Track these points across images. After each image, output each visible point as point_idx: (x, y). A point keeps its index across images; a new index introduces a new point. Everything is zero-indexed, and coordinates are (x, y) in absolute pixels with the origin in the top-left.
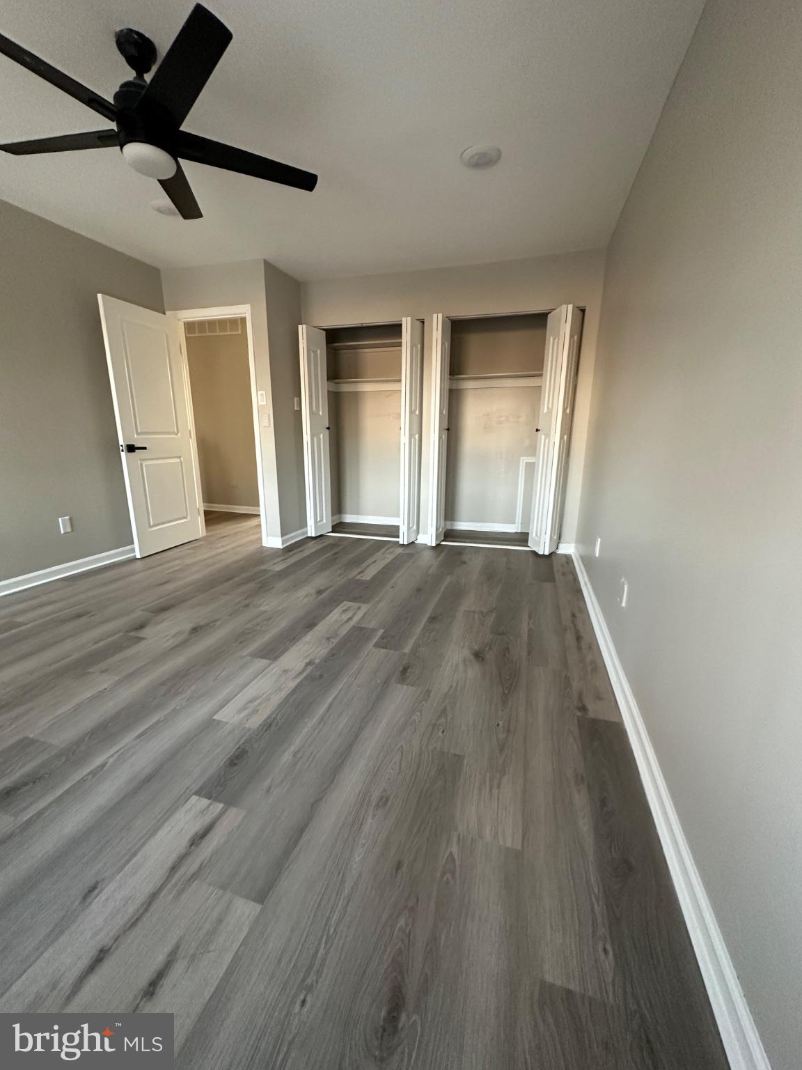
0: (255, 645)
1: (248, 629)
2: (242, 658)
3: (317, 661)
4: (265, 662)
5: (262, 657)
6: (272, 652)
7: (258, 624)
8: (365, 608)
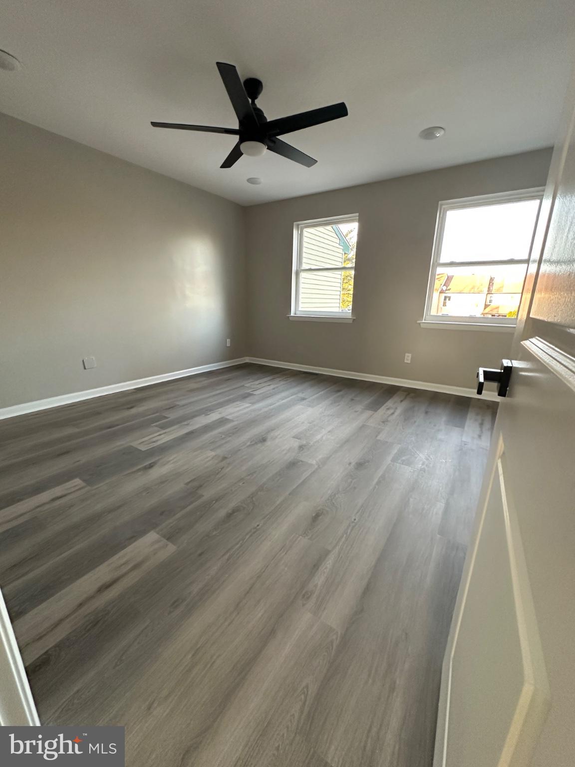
0: (229, 426)
1: (230, 436)
2: (237, 420)
3: (203, 415)
4: (228, 417)
5: (228, 419)
6: (222, 421)
7: (223, 439)
8: (132, 444)
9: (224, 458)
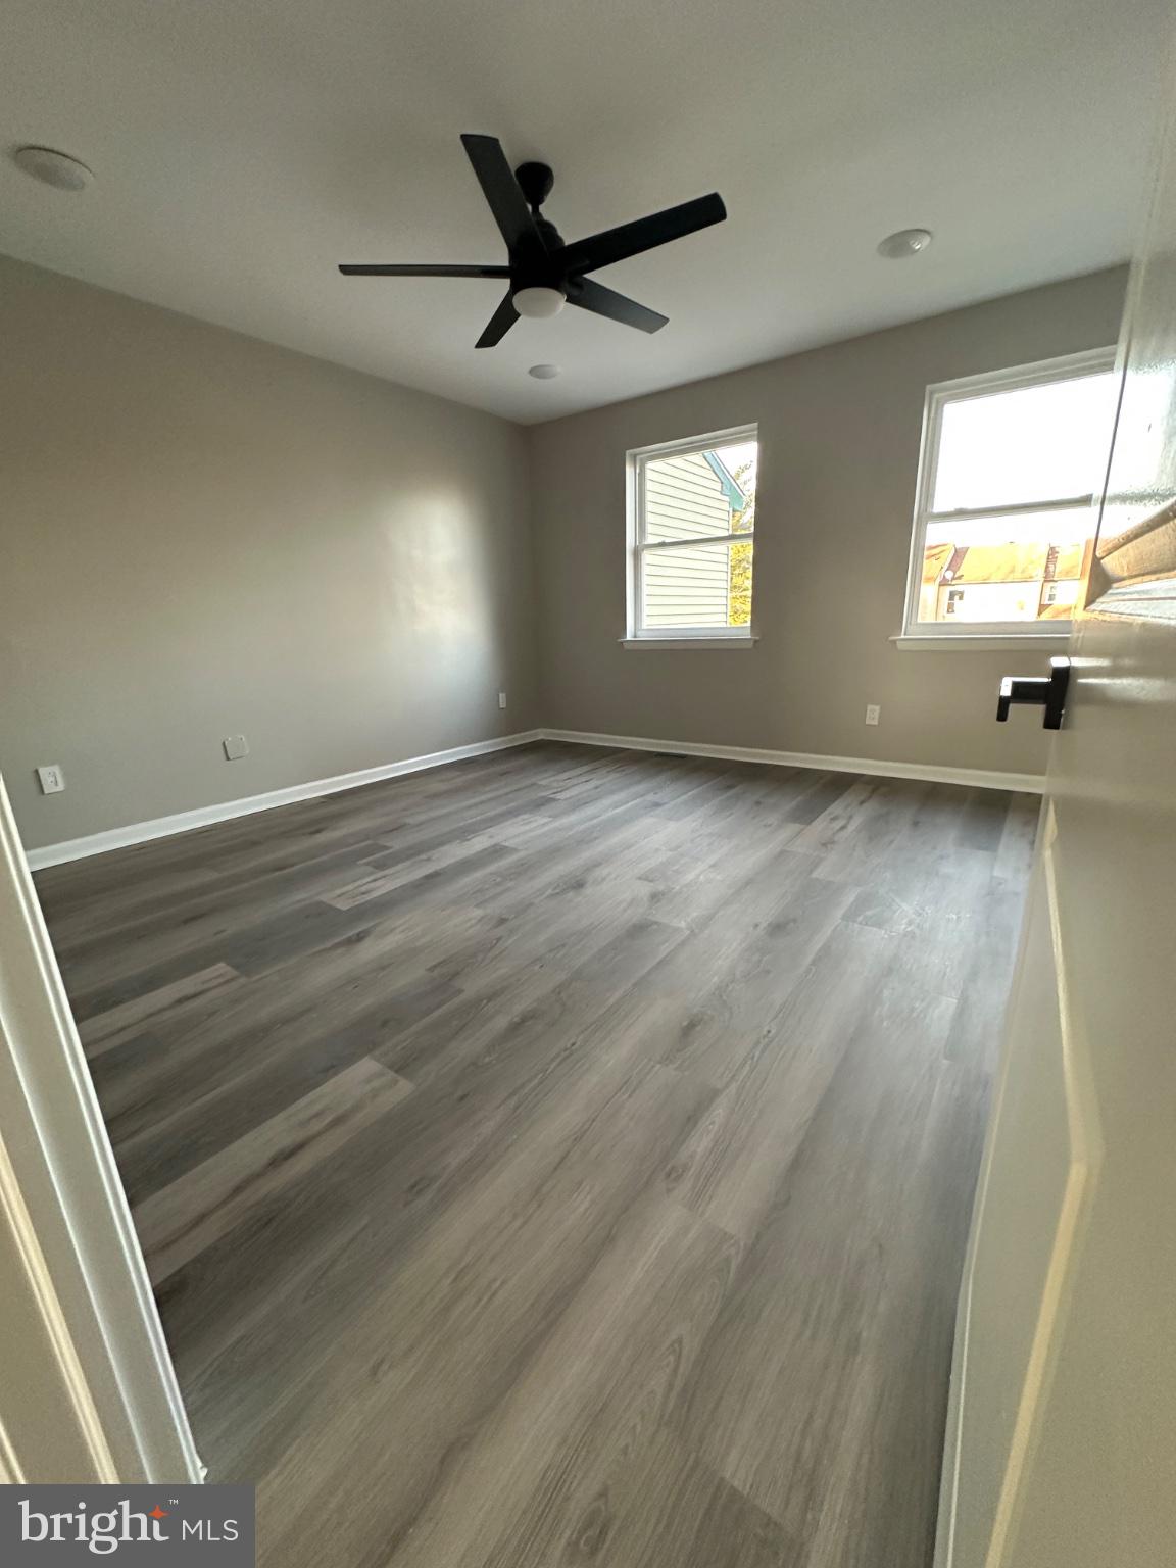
0: (509, 860)
1: (511, 880)
2: (526, 850)
4: (506, 844)
5: (507, 847)
6: (496, 852)
7: (498, 884)
8: (321, 899)
9: (502, 921)
